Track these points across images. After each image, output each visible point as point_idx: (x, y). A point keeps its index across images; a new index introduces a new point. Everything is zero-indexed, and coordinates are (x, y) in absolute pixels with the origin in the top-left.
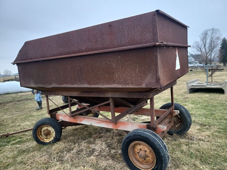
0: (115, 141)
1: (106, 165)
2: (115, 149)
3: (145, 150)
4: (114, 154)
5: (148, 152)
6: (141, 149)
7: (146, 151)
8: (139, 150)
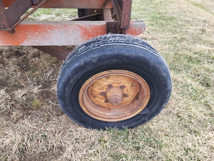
0: (12, 69)
1: (19, 138)
2: (22, 87)
3: (122, 84)
4: (24, 98)
5: (128, 87)
6: (110, 86)
7: (122, 87)
8: (106, 87)
